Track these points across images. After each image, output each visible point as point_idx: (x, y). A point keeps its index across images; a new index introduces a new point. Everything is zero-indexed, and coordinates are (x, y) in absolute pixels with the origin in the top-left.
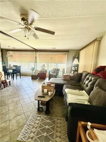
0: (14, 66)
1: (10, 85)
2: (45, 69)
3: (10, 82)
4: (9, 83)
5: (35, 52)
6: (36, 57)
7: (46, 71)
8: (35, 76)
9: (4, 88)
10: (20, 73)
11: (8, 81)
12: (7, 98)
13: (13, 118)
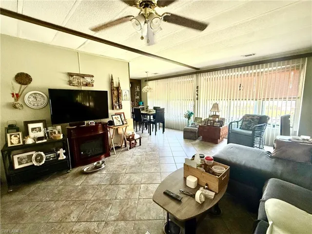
0: (155, 108)
1: (140, 145)
2: (218, 116)
3: (140, 139)
4: (138, 141)
5: (195, 76)
6: (198, 87)
7: (221, 122)
8: (192, 132)
9: (130, 148)
10: (163, 123)
11: (137, 136)
12: (124, 171)
13: (113, 219)
